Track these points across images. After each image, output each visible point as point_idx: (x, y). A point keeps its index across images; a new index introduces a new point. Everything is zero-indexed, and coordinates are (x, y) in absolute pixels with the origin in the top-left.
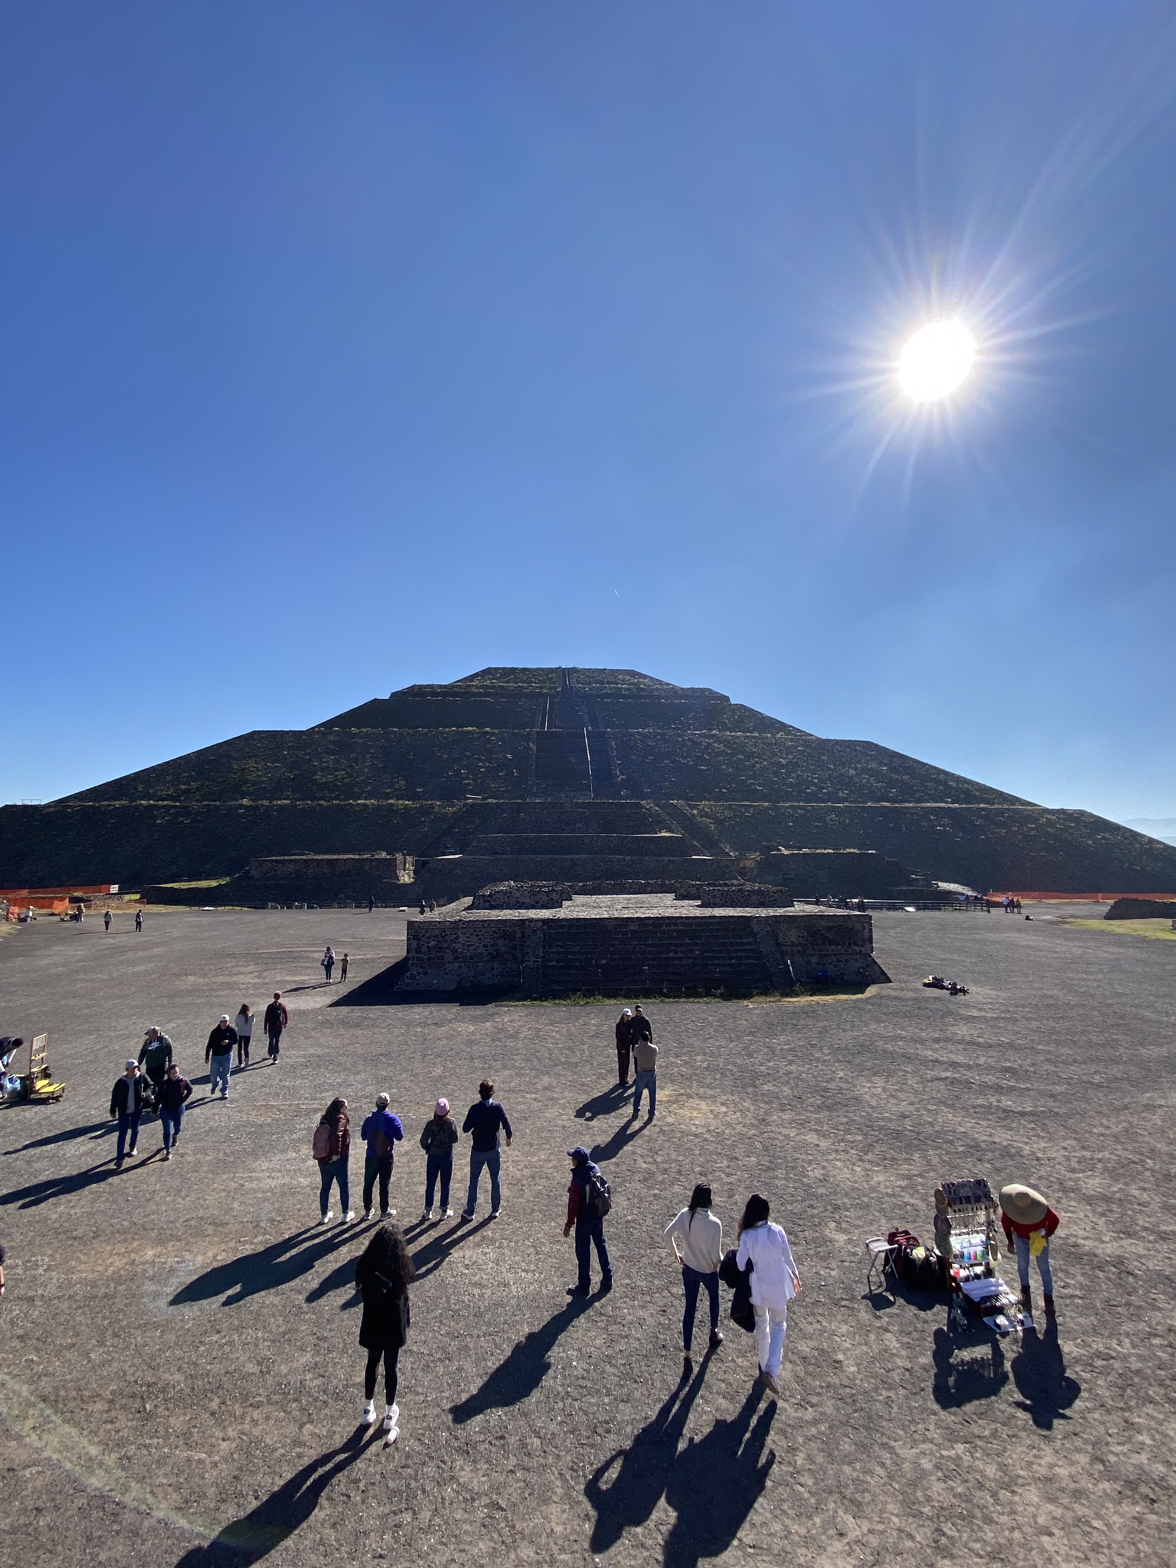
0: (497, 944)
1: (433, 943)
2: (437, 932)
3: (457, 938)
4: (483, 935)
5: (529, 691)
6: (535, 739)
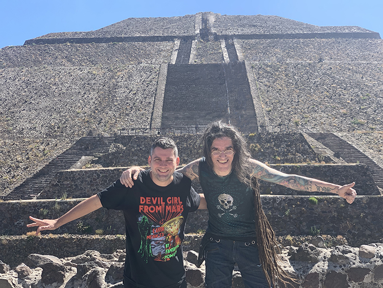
5: (166, 35)
6: (166, 73)
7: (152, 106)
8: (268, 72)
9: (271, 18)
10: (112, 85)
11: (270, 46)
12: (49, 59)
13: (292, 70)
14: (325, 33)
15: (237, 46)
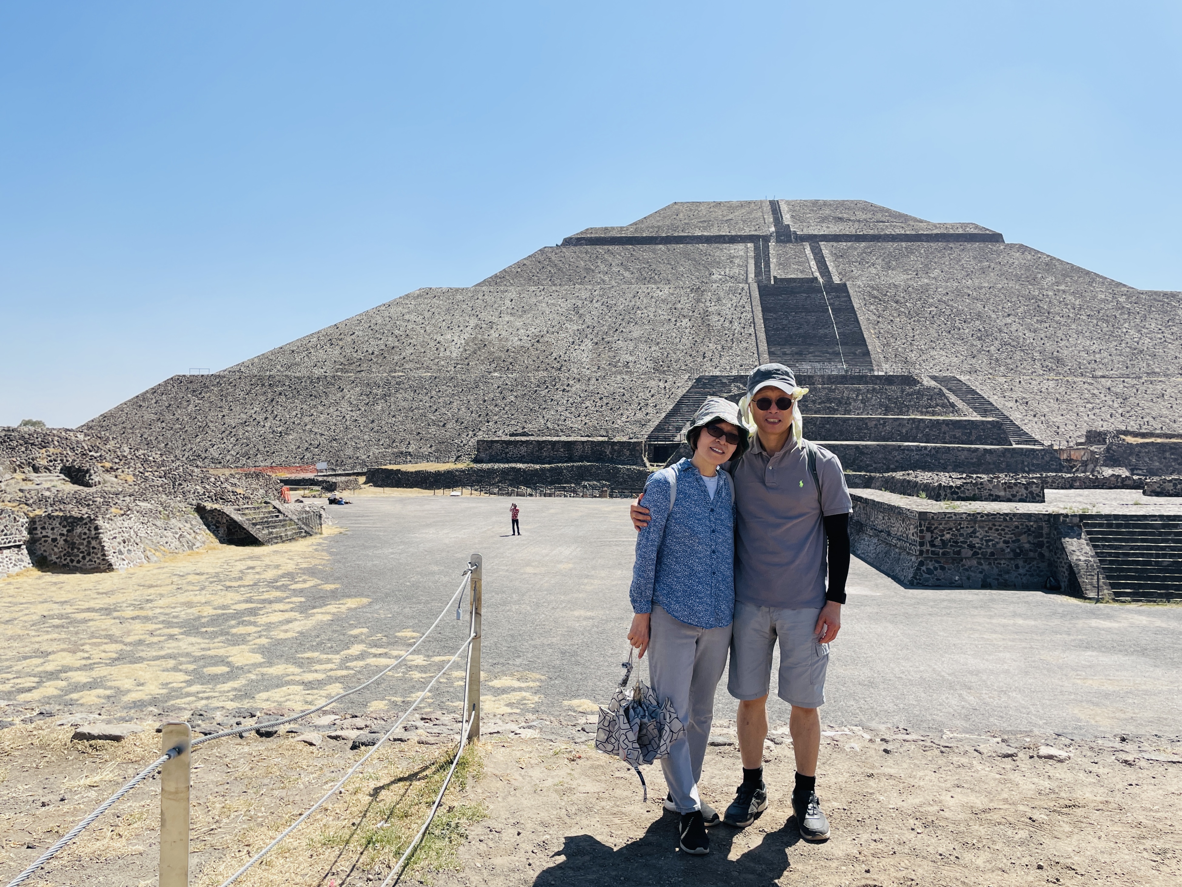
0: (1019, 540)
1: (948, 536)
2: (952, 524)
3: (974, 532)
4: (1003, 530)
5: (733, 233)
6: (758, 295)
7: (753, 337)
8: (875, 297)
9: (858, 205)
10: (702, 311)
11: (865, 253)
12: (602, 267)
13: (902, 295)
14: (932, 234)
15: (825, 252)
